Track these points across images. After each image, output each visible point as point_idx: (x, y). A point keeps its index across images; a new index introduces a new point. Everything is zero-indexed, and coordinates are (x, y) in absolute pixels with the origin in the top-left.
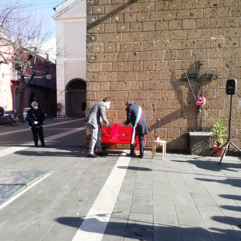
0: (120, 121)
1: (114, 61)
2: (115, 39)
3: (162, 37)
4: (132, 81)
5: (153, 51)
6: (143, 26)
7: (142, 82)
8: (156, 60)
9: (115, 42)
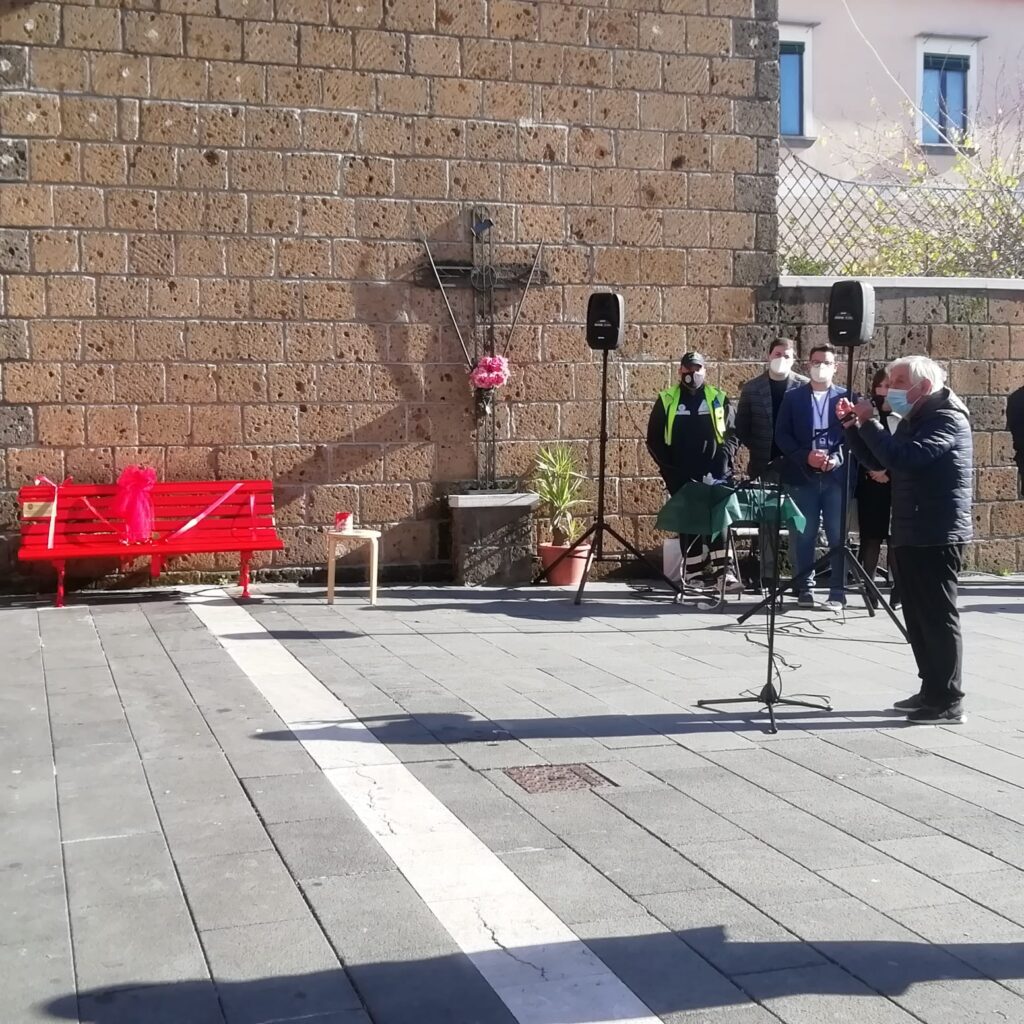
0: (149, 455)
1: (115, 183)
2: (114, 79)
3: (328, 96)
4: (204, 276)
5: (289, 150)
6: (243, 37)
7: (248, 283)
8: (307, 193)
9: (114, 97)
